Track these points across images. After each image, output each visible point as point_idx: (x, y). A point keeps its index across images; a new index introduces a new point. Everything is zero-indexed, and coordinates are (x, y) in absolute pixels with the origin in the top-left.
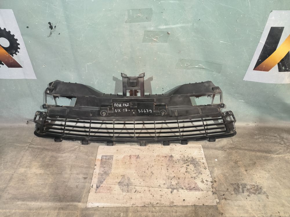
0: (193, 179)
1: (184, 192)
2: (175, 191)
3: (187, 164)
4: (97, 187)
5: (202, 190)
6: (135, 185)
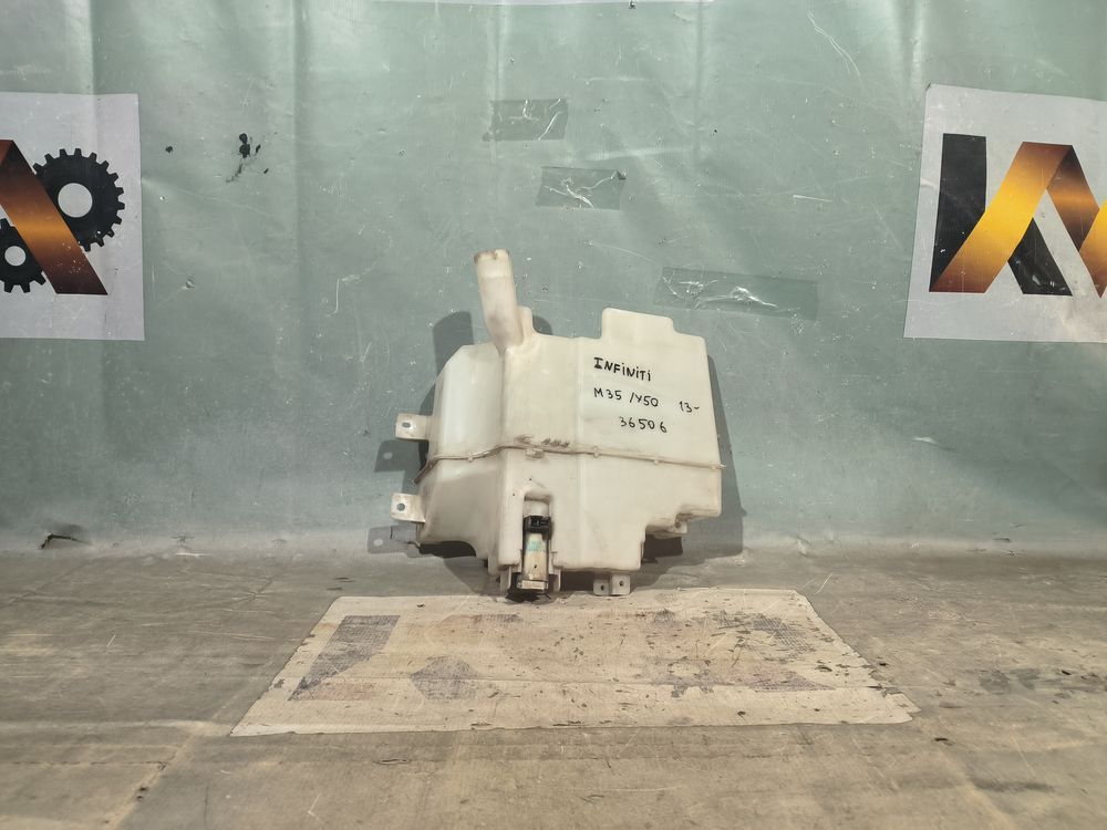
0: (774, 662)
1: (740, 692)
2: (693, 691)
4: (304, 686)
5: (824, 687)
6: (494, 679)
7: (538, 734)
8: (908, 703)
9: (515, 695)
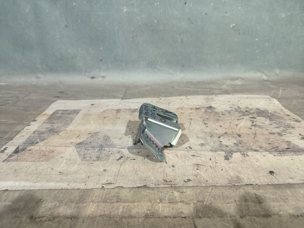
0: (276, 135)
2: (237, 156)
3: (251, 116)
4: (17, 151)
6: (121, 147)
9: (132, 159)
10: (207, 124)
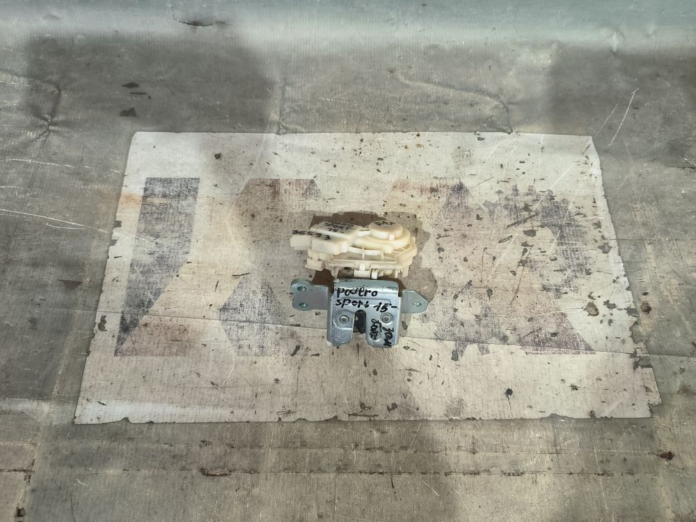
0: (551, 294)
1: (512, 353)
3: (528, 226)
4: (126, 327)
5: (589, 349)
6: (295, 323)
7: (335, 431)
8: (652, 385)
9: (315, 353)
10: (443, 251)
